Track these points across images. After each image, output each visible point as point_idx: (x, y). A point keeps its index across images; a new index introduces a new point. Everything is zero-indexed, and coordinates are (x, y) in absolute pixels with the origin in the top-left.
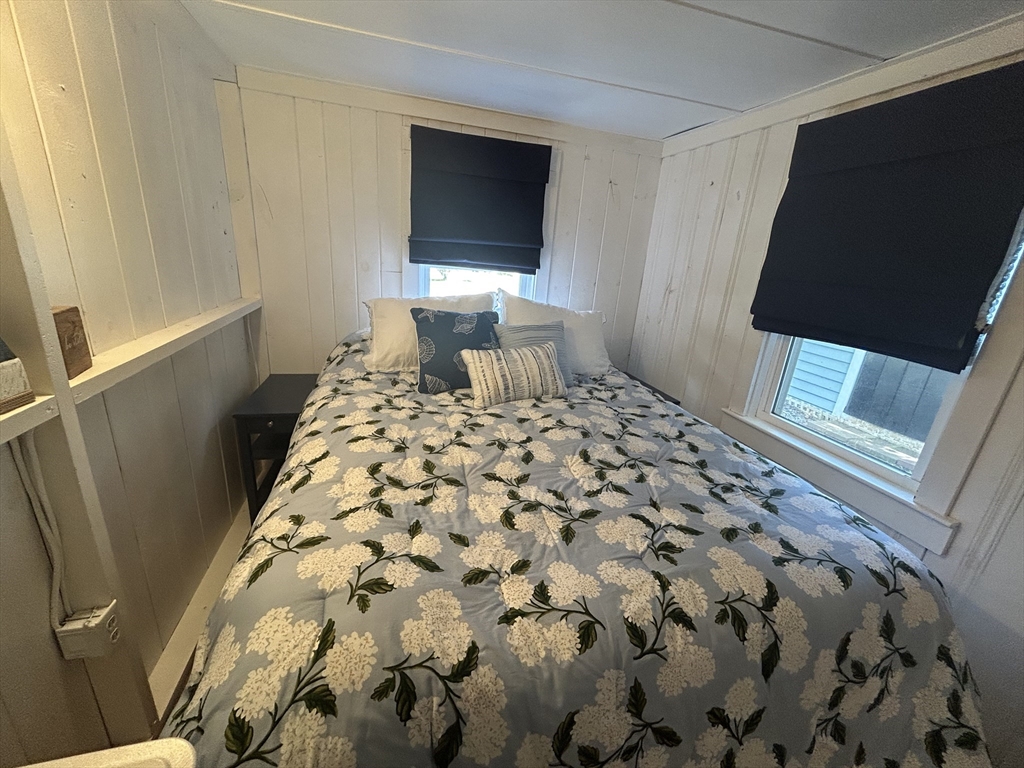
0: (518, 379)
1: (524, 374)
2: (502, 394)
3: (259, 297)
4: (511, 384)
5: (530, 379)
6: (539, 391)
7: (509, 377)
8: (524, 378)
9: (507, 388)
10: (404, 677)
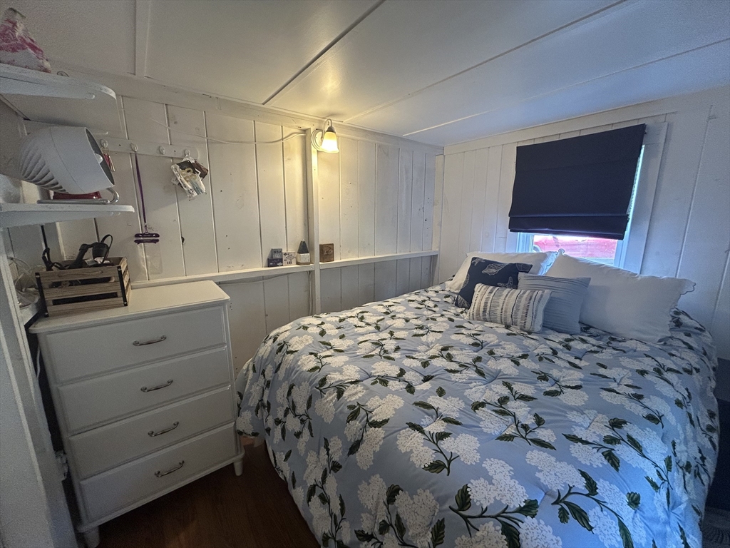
0: (495, 307)
1: (501, 305)
2: (481, 315)
3: (437, 250)
4: (488, 310)
5: (503, 310)
6: (509, 321)
7: (489, 304)
8: (499, 308)
9: (485, 311)
10: (359, 409)
